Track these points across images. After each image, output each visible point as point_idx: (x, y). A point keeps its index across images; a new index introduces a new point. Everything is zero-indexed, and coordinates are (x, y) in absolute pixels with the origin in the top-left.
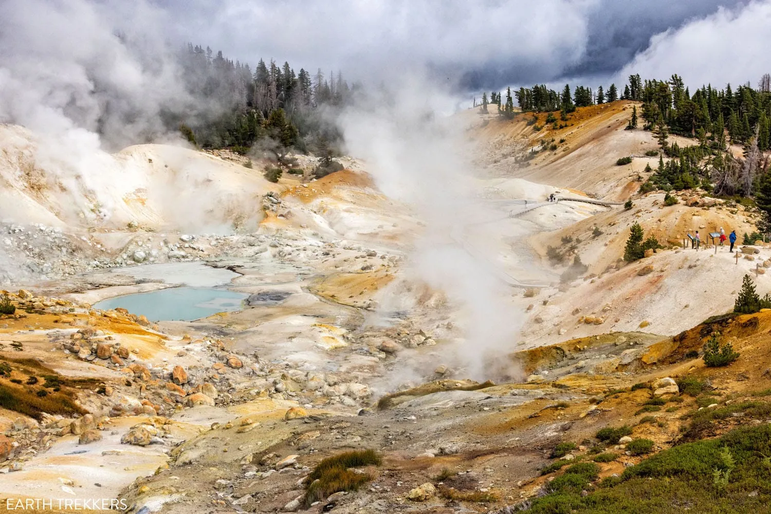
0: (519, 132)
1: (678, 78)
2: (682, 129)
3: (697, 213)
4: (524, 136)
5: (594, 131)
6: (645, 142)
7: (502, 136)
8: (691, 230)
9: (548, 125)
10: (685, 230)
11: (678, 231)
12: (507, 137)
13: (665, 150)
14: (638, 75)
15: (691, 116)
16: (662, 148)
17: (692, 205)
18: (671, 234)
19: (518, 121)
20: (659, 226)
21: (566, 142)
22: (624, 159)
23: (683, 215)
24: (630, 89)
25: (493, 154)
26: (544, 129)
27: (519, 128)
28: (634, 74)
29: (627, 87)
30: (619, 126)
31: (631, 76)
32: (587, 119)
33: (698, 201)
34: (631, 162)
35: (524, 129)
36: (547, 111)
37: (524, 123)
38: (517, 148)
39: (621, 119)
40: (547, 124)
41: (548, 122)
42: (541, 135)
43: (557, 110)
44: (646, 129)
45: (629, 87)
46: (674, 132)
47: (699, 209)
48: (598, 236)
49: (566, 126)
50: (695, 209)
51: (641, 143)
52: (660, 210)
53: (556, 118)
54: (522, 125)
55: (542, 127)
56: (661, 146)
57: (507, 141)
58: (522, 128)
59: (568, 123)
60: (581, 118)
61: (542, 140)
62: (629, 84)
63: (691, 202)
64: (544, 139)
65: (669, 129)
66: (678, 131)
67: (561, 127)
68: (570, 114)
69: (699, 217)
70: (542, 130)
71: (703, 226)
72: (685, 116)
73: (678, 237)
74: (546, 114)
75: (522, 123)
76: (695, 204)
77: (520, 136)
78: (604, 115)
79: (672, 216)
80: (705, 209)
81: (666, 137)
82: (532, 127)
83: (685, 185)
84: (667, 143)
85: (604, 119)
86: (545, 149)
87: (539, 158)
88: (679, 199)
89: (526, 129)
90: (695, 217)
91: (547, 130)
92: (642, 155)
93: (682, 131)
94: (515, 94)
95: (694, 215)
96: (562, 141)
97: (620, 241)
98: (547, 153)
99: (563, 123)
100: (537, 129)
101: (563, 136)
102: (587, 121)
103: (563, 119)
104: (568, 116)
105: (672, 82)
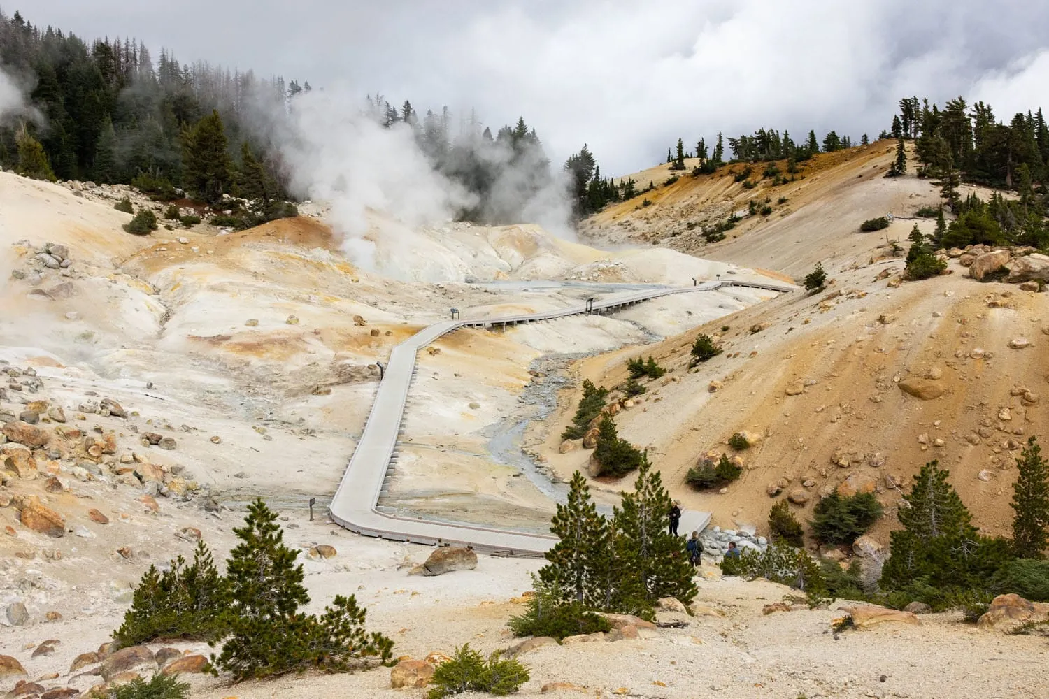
0: (720, 191)
1: (985, 107)
2: (986, 174)
3: (1005, 300)
4: (728, 197)
5: (835, 184)
6: (918, 195)
7: (695, 197)
8: (979, 351)
9: (767, 180)
10: (960, 352)
11: (938, 355)
12: (703, 199)
13: (953, 208)
14: (915, 99)
15: (1005, 151)
16: (948, 204)
17: (989, 277)
18: (911, 362)
19: (722, 176)
20: (876, 336)
21: (788, 202)
22: (875, 221)
23: (958, 304)
24: (902, 121)
25: (676, 224)
26: (759, 186)
27: (722, 185)
28: (909, 97)
29: (896, 119)
30: (877, 173)
31: (904, 100)
32: (828, 168)
33: (1008, 266)
34: (887, 226)
35: (728, 187)
36: (767, 160)
37: (730, 178)
38: (713, 216)
39: (881, 165)
40: (764, 178)
41: (766, 175)
42: (752, 195)
43: (783, 158)
44: (921, 175)
45: (900, 119)
46: (972, 178)
47: (1014, 288)
48: (704, 359)
49: (793, 180)
50: (998, 287)
51: (911, 197)
52: (891, 290)
53: (780, 169)
54: (727, 182)
55: (756, 184)
56: (945, 200)
57: (700, 205)
58: (726, 186)
59: (797, 176)
60: (820, 168)
61: (751, 202)
62: (900, 113)
63: (986, 268)
64: (754, 200)
65: (962, 175)
66: (980, 177)
67: (785, 182)
68: (802, 163)
69: (1011, 312)
70: (756, 188)
71: (1024, 341)
72: (994, 151)
73: (936, 372)
74: (765, 164)
75: (728, 177)
76: (999, 274)
77: (721, 198)
78: (855, 161)
79: (923, 308)
80: (1031, 288)
81: (957, 185)
82: (741, 184)
83: (975, 235)
84: (957, 195)
85: (853, 167)
86: (753, 213)
87: (741, 227)
88: (952, 264)
89: (731, 187)
90: (995, 312)
91: (764, 187)
92: (912, 216)
93: (987, 177)
94: (729, 141)
95: (994, 305)
96: (782, 201)
97: (753, 378)
98: (756, 219)
99: (788, 177)
100: (748, 186)
101: (785, 195)
102: (826, 172)
103: (790, 171)
104: (800, 166)
105: (975, 113)
